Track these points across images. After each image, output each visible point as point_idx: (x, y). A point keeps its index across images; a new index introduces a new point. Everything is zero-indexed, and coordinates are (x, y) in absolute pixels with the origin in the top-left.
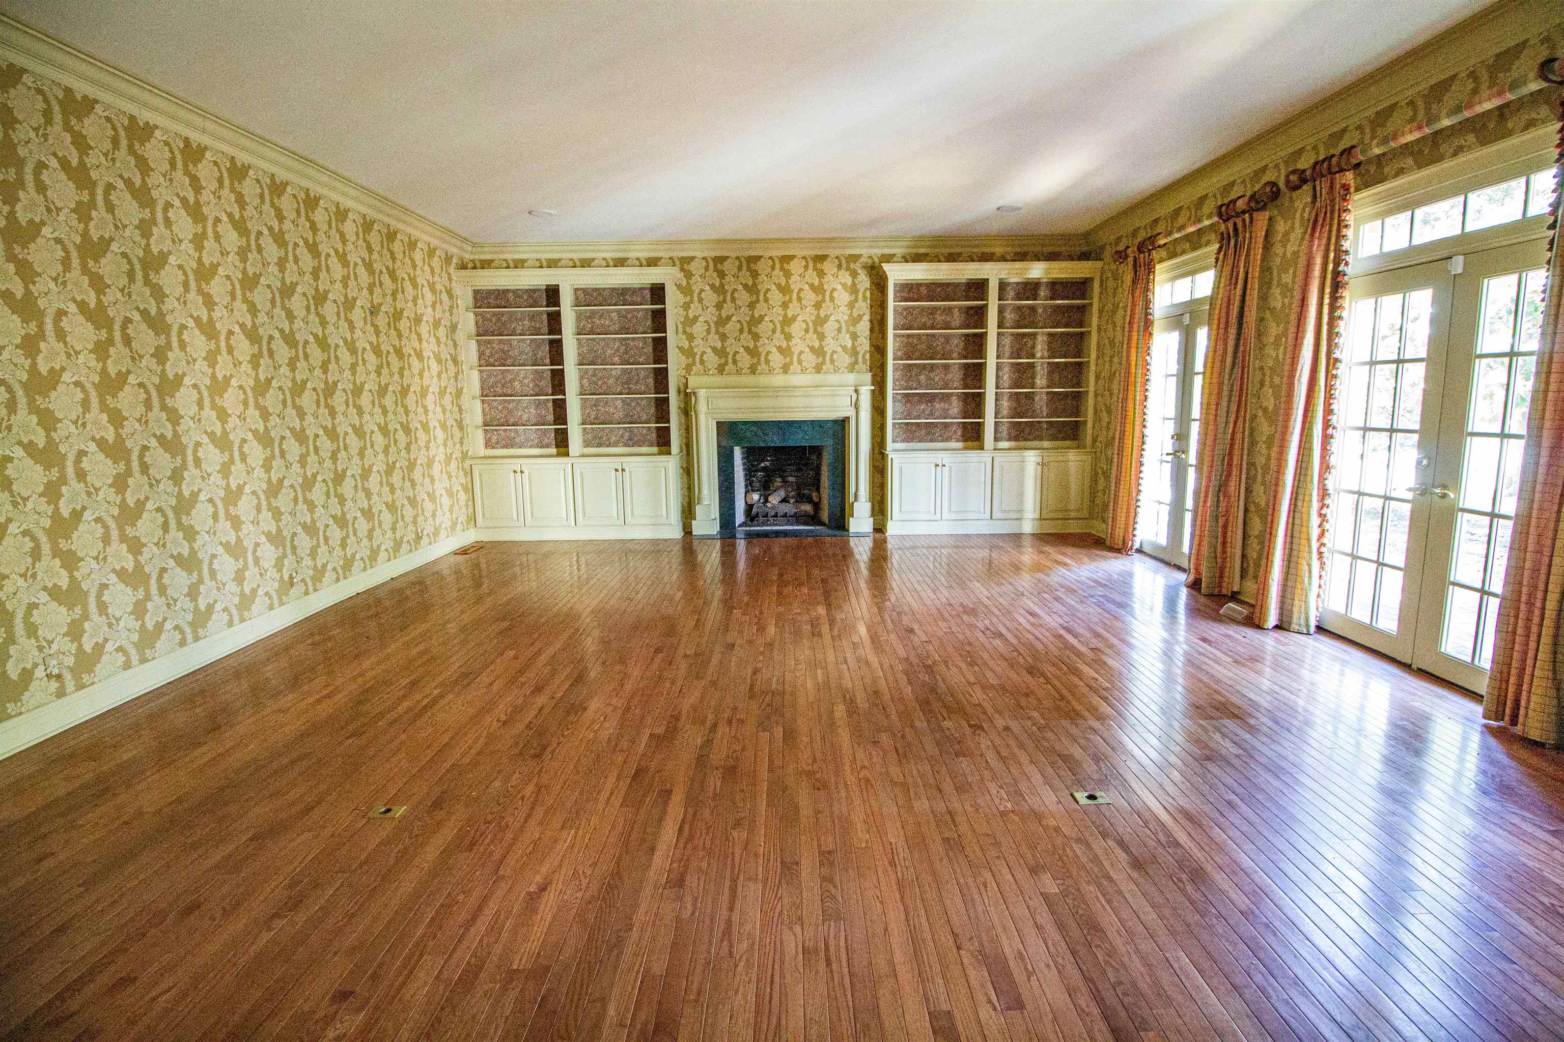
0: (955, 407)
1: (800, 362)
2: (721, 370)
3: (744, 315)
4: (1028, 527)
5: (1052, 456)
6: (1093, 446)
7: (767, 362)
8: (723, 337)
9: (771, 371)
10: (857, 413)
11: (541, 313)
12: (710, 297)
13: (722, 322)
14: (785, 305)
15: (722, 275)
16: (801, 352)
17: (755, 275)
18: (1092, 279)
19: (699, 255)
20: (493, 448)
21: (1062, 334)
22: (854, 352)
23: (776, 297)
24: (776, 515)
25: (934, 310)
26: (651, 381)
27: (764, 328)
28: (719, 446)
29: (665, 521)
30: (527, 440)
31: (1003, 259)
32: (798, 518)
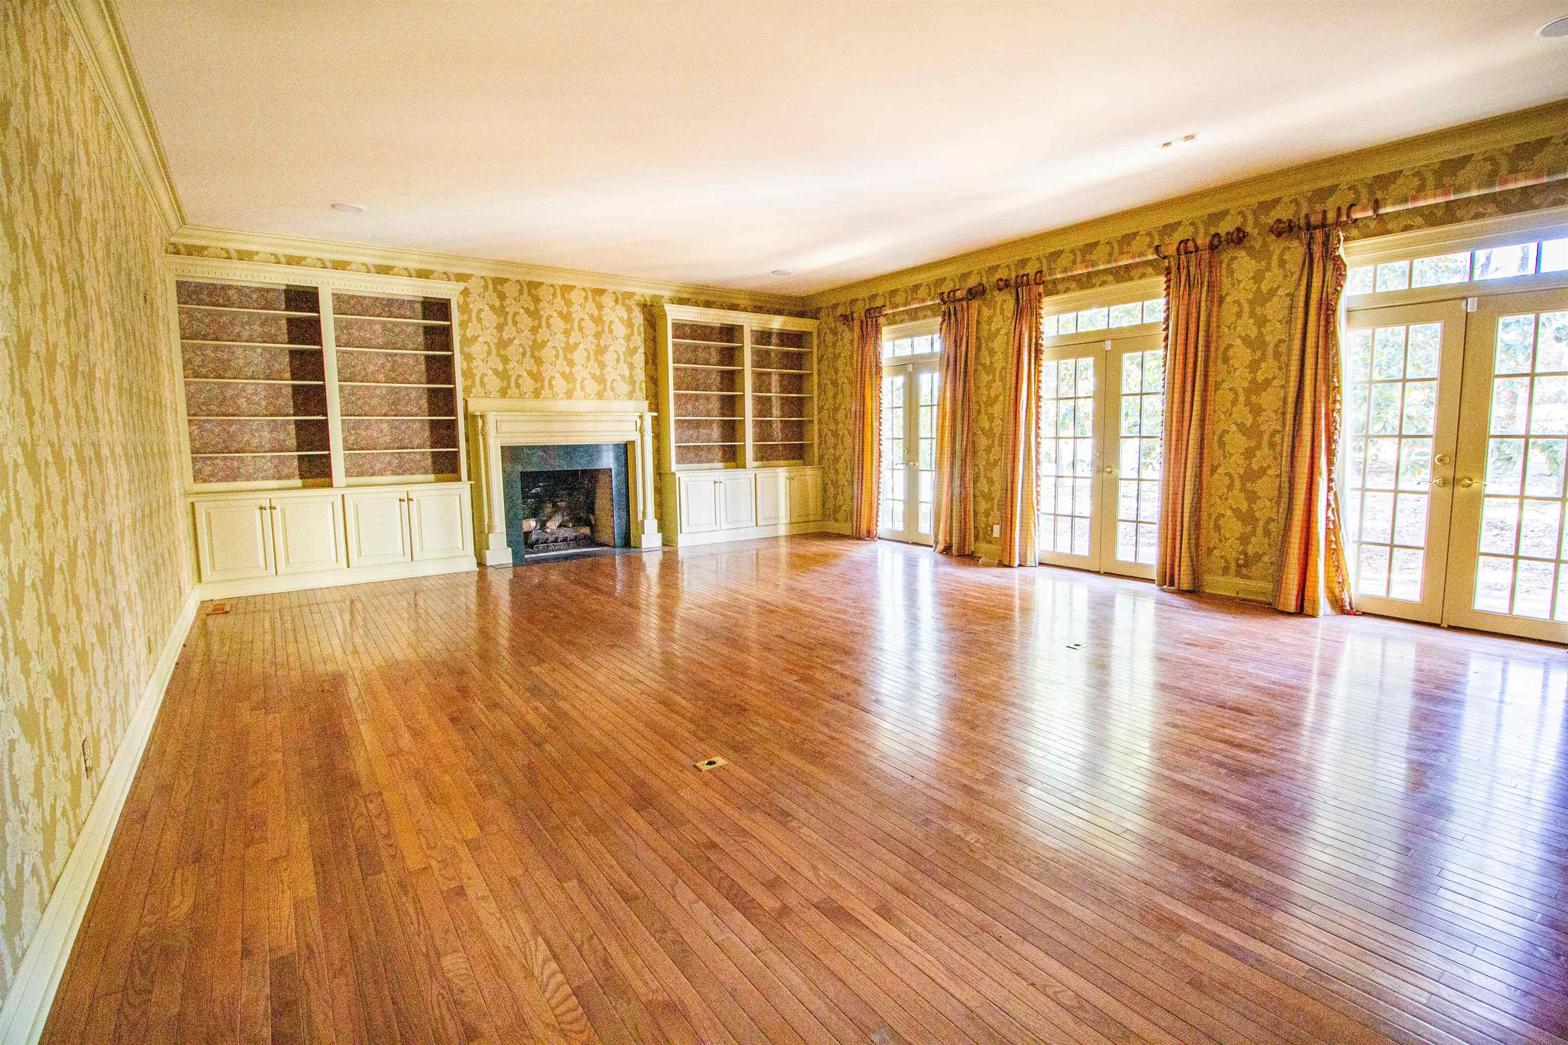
0: (716, 432)
1: (583, 388)
2: (503, 393)
3: (526, 338)
4: (783, 531)
5: (796, 471)
6: (820, 463)
7: (551, 386)
8: (505, 360)
9: (555, 396)
10: (642, 437)
11: (280, 317)
12: (489, 318)
13: (503, 344)
14: (567, 333)
15: (502, 297)
16: (584, 379)
17: (536, 300)
18: (811, 333)
19: (478, 273)
20: (205, 481)
21: (789, 374)
22: (632, 382)
23: (558, 324)
24: (556, 541)
25: (696, 347)
26: (424, 403)
27: (547, 353)
28: (504, 471)
29: (461, 553)
30: (257, 470)
31: (745, 310)
32: (578, 541)
